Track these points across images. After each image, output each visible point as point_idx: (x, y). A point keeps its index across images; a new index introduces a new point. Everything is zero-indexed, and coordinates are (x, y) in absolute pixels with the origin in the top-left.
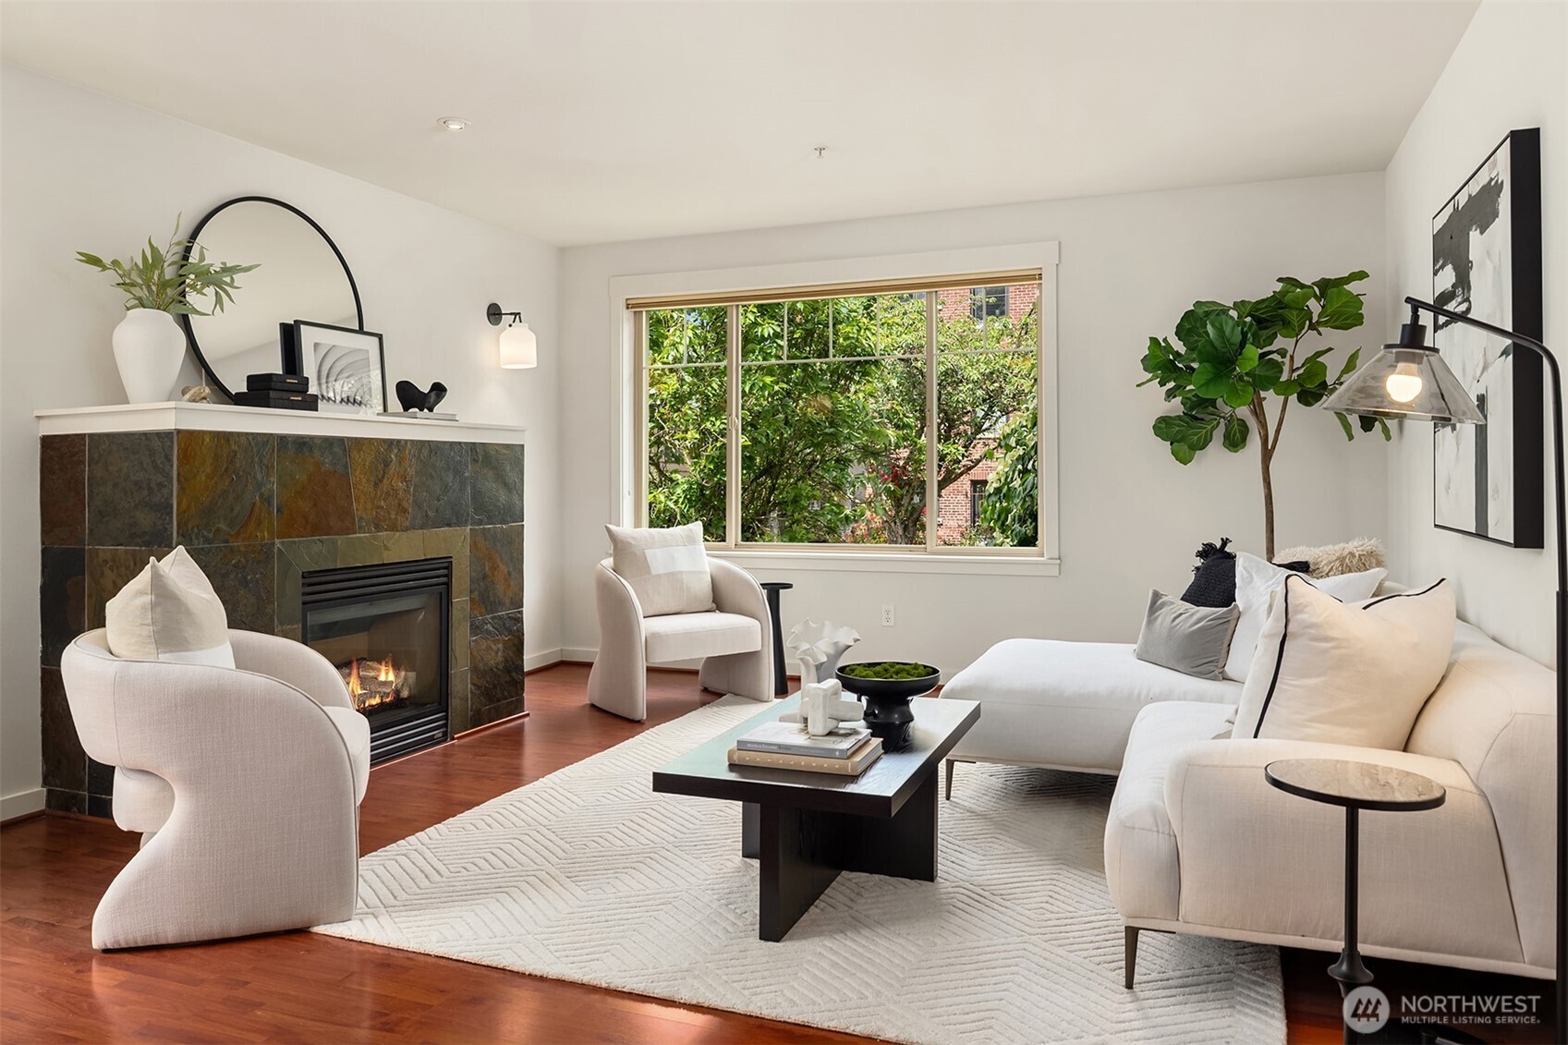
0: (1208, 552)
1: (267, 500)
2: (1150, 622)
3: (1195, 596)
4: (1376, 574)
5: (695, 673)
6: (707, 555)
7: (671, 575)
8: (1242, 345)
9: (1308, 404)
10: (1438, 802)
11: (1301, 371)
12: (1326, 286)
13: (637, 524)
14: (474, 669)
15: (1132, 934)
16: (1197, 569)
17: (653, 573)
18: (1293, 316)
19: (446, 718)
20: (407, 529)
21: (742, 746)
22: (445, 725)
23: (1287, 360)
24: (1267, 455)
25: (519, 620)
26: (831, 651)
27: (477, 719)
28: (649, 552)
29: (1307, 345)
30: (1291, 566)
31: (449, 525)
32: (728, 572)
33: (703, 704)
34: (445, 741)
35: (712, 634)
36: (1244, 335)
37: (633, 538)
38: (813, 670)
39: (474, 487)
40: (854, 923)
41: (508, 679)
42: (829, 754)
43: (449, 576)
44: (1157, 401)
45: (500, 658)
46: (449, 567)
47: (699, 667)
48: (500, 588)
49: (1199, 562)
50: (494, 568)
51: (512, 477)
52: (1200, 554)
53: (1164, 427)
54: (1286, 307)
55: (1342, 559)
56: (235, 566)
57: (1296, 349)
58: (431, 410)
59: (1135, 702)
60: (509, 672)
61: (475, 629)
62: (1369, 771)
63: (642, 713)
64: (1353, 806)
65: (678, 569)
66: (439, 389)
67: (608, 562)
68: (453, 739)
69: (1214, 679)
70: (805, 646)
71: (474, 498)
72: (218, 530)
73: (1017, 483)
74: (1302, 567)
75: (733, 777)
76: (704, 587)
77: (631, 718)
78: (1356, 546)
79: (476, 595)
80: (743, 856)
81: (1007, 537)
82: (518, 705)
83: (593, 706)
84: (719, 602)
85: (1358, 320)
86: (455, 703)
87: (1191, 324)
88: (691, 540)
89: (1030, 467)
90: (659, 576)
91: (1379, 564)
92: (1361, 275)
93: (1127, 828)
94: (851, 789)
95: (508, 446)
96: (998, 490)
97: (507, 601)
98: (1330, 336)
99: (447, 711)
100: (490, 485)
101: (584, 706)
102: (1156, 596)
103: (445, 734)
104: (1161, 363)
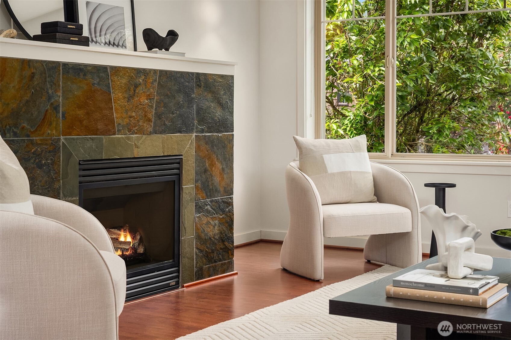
1: (55, 108)
5: (361, 250)
7: (343, 174)
13: (317, 136)
14: (198, 238)
17: (329, 171)
19: (178, 271)
20: (151, 133)
22: (178, 277)
25: (230, 204)
27: (200, 275)
28: (326, 157)
31: (180, 132)
32: (387, 171)
33: (367, 271)
34: (178, 288)
37: (314, 146)
39: (197, 105)
41: (222, 246)
43: (180, 169)
45: (216, 231)
46: (180, 162)
47: (363, 246)
48: (217, 179)
50: (212, 165)
51: (225, 99)
56: (33, 153)
58: (167, 49)
60: (223, 241)
61: (199, 208)
63: (320, 274)
65: (347, 170)
66: (173, 35)
67: (295, 165)
68: (183, 287)
71: (198, 112)
76: (367, 183)
77: (312, 278)
79: (199, 184)
82: (229, 267)
83: (285, 270)
84: (378, 195)
86: (184, 261)
88: (358, 148)
90: (333, 174)
95: (222, 76)
97: (222, 190)
99: (179, 266)
100: (209, 104)
101: (279, 269)
103: (177, 283)
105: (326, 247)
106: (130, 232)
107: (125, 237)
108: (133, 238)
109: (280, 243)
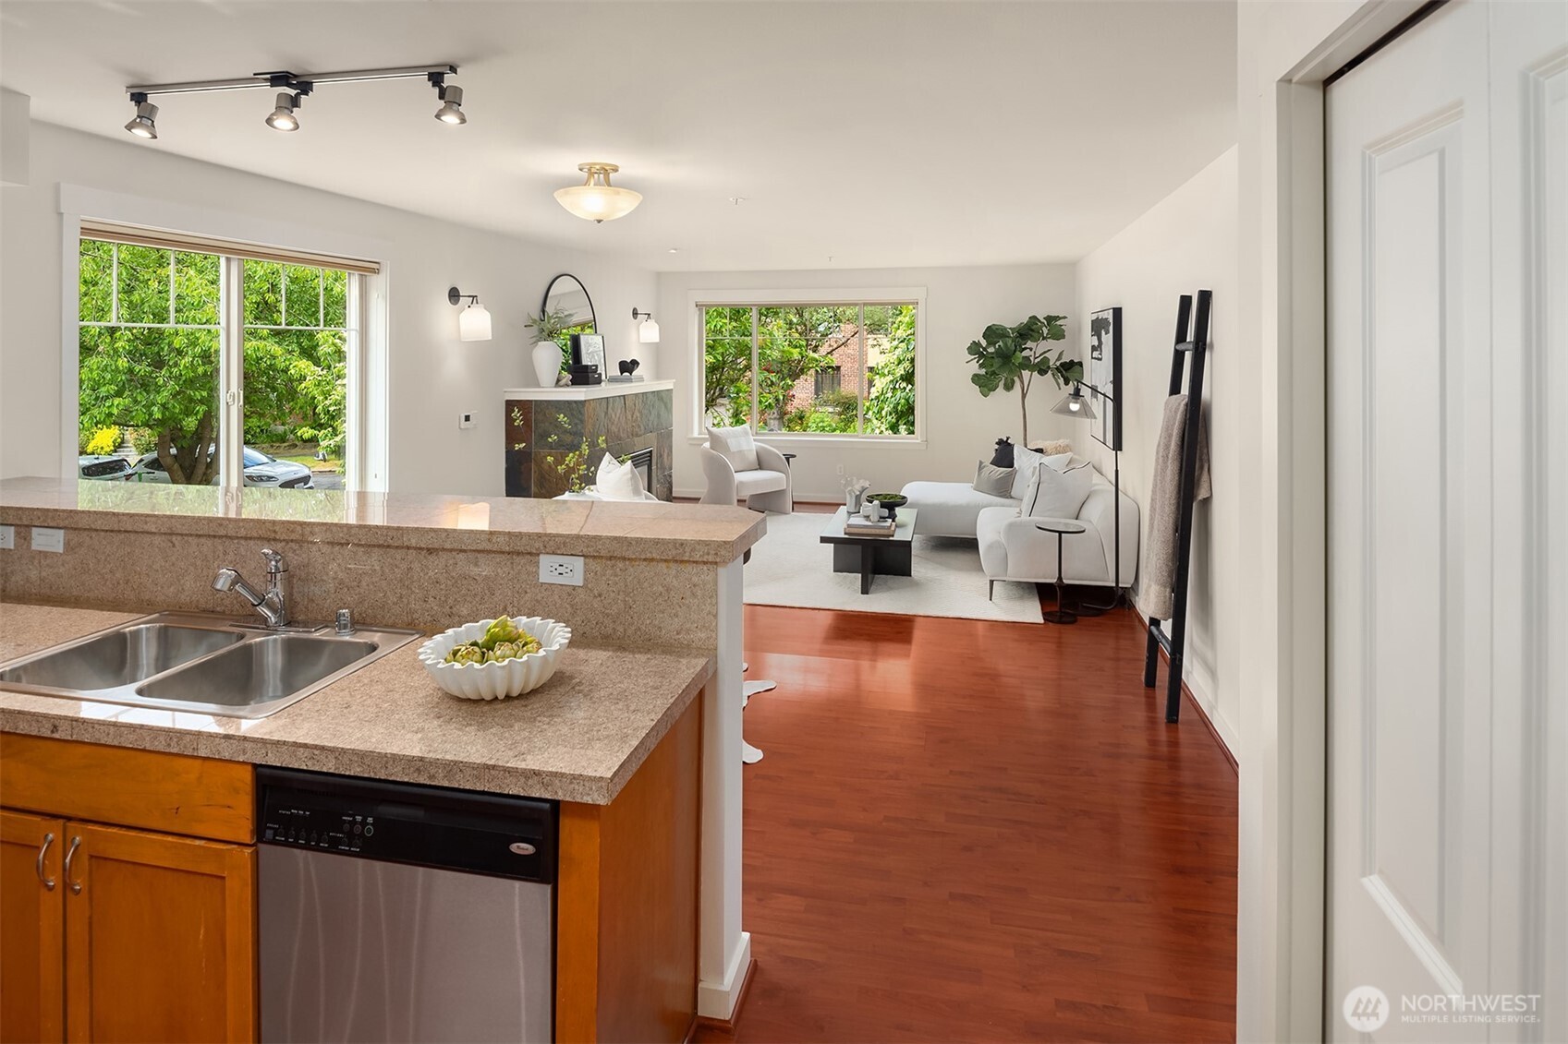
0: (1000, 442)
1: (604, 427)
2: (979, 475)
3: (997, 462)
4: (1069, 454)
6: (755, 440)
7: (740, 452)
8: (1015, 351)
9: (1042, 375)
10: (1083, 532)
11: (1039, 359)
12: (1050, 319)
15: (992, 582)
16: (996, 450)
17: (733, 449)
18: (1035, 335)
20: (640, 436)
21: (849, 526)
23: (1032, 353)
24: (1024, 396)
25: (671, 476)
26: (860, 489)
28: (728, 441)
29: (1042, 346)
30: (1036, 450)
31: (652, 432)
32: (763, 448)
35: (756, 483)
36: (1016, 347)
37: (720, 434)
38: (854, 499)
39: (658, 413)
40: (890, 589)
42: (883, 527)
43: (651, 456)
44: (974, 367)
46: (651, 452)
47: (747, 498)
48: (666, 461)
49: (997, 447)
50: (663, 451)
51: (669, 405)
52: (997, 443)
53: (976, 379)
54: (1032, 330)
55: (1056, 448)
57: (1035, 349)
58: (633, 375)
59: (977, 509)
62: (1066, 524)
64: (1060, 533)
65: (742, 447)
66: (635, 362)
67: (708, 444)
69: (1007, 498)
70: (849, 488)
71: (659, 418)
72: (594, 442)
73: (889, 395)
74: (1040, 451)
75: (846, 536)
76: (753, 457)
78: (1062, 442)
80: (835, 571)
81: (882, 423)
84: (760, 465)
85: (1064, 337)
87: (992, 333)
89: (897, 387)
90: (734, 453)
91: (1071, 451)
92: (1065, 318)
93: (990, 547)
95: (665, 391)
96: (877, 398)
98: (1050, 343)
100: (663, 410)
102: (981, 463)
104: (974, 349)
105: (738, 501)
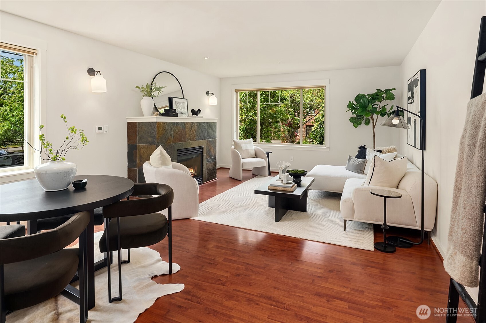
0: (361, 147)
1: (171, 135)
2: (349, 162)
3: (358, 157)
4: (395, 153)
5: (251, 170)
6: (254, 145)
7: (247, 150)
8: (369, 104)
9: (382, 116)
10: (400, 197)
11: (381, 109)
12: (387, 91)
13: (237, 139)
14: (207, 169)
15: (345, 221)
16: (359, 151)
17: (243, 149)
18: (380, 98)
19: (202, 179)
20: (195, 140)
21: (271, 185)
22: (202, 181)
23: (378, 107)
24: (374, 127)
25: (215, 159)
26: (285, 167)
27: (208, 180)
28: (242, 145)
29: (382, 104)
30: (378, 151)
31: (203, 139)
32: (258, 149)
33: (253, 177)
34: (202, 184)
35: (255, 162)
36: (369, 102)
37: (239, 142)
38: (282, 171)
39: (207, 132)
40: (293, 219)
41: (213, 171)
42: (288, 187)
43: (203, 150)
44: (350, 114)
45: (212, 167)
46: (203, 148)
48: (212, 152)
49: (359, 149)
50: (211, 148)
51: (214, 129)
52: (359, 148)
53: (352, 120)
54: (378, 96)
55: (388, 150)
56: (166, 148)
57: (380, 105)
58: (198, 115)
59: (345, 178)
60: (214, 170)
61: (208, 161)
62: (390, 192)
63: (241, 179)
64: (385, 197)
65: (248, 149)
66: (199, 111)
67: (233, 147)
68: (204, 184)
69: (362, 174)
70: (280, 166)
71: (207, 134)
72: (163, 141)
73: (319, 129)
74: (380, 151)
75: (269, 191)
76: (253, 152)
77: (239, 180)
78: (391, 147)
79: (208, 154)
80: (269, 207)
81: (317, 141)
82: (215, 177)
83: (230, 177)
84: (256, 156)
85: (394, 99)
86: (204, 176)
87: (358, 98)
88: (250, 142)
89: (322, 126)
90: (244, 150)
91: (396, 151)
92: (394, 89)
93: (345, 201)
94: (292, 193)
95: (213, 123)
96: (314, 131)
97: (213, 155)
98: (388, 101)
99: (202, 178)
100: (210, 131)
101: (228, 177)
102: (350, 157)
103: (202, 183)
104: (351, 106)
105: (243, 170)
106: (193, 169)
107: (192, 170)
108: (194, 171)
109: (230, 169)
